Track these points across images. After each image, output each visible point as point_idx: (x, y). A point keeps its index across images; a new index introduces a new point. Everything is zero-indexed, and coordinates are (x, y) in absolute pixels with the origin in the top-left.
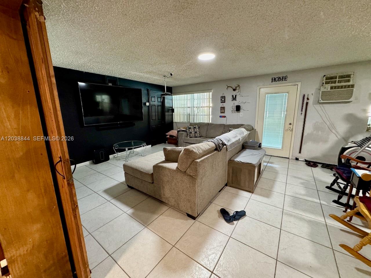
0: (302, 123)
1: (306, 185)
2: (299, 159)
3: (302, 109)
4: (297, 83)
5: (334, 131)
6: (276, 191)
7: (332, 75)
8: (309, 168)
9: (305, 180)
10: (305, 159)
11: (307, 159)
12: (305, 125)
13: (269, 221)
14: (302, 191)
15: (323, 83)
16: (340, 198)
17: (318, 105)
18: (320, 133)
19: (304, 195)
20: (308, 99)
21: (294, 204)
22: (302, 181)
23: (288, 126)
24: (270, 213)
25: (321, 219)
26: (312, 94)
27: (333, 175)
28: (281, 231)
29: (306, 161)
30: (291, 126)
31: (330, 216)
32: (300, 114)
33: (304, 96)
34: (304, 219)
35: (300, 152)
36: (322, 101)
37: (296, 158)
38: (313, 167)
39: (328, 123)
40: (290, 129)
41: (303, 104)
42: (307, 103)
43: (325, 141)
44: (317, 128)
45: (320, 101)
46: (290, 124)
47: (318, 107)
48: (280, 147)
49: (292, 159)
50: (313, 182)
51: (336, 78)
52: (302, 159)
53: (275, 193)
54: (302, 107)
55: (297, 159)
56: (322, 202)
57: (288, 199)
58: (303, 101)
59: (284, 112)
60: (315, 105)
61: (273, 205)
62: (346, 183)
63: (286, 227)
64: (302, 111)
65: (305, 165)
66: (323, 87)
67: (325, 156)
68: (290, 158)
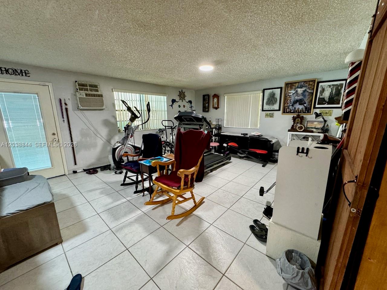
0: (68, 132)
1: (105, 192)
2: (78, 171)
3: (63, 115)
4: (47, 84)
5: (99, 135)
6: (87, 217)
7: (83, 83)
8: (93, 176)
9: (100, 189)
10: (83, 169)
11: (85, 168)
12: (72, 133)
13: (111, 253)
14: (108, 200)
15: (77, 89)
16: (137, 187)
17: (79, 112)
18: (88, 139)
19: (112, 203)
20: (66, 104)
21: (114, 217)
22: (99, 191)
23: (51, 137)
24: (104, 244)
25: (139, 213)
26: (69, 99)
27: (114, 174)
28: (128, 250)
29: (85, 170)
30: (56, 136)
31: (146, 205)
32: (63, 122)
33: (60, 100)
34: (132, 222)
35: (76, 164)
36: (82, 108)
37: (73, 171)
38: (96, 173)
39: (92, 129)
40: (55, 140)
41: (62, 110)
42: (66, 109)
43: (95, 146)
44: (84, 135)
45: (80, 107)
46: (54, 134)
47: (79, 113)
48: (49, 165)
49: (69, 174)
50: (107, 186)
51: (86, 86)
52: (80, 170)
53: (88, 220)
54: (62, 113)
55: (75, 172)
56: (128, 199)
57: (104, 216)
58: (61, 107)
59: (39, 119)
60: (75, 112)
61: (98, 234)
62: (136, 175)
63: (128, 242)
64: (63, 118)
65: (87, 175)
66: (79, 93)
67: (99, 159)
68: (67, 173)
